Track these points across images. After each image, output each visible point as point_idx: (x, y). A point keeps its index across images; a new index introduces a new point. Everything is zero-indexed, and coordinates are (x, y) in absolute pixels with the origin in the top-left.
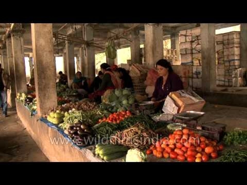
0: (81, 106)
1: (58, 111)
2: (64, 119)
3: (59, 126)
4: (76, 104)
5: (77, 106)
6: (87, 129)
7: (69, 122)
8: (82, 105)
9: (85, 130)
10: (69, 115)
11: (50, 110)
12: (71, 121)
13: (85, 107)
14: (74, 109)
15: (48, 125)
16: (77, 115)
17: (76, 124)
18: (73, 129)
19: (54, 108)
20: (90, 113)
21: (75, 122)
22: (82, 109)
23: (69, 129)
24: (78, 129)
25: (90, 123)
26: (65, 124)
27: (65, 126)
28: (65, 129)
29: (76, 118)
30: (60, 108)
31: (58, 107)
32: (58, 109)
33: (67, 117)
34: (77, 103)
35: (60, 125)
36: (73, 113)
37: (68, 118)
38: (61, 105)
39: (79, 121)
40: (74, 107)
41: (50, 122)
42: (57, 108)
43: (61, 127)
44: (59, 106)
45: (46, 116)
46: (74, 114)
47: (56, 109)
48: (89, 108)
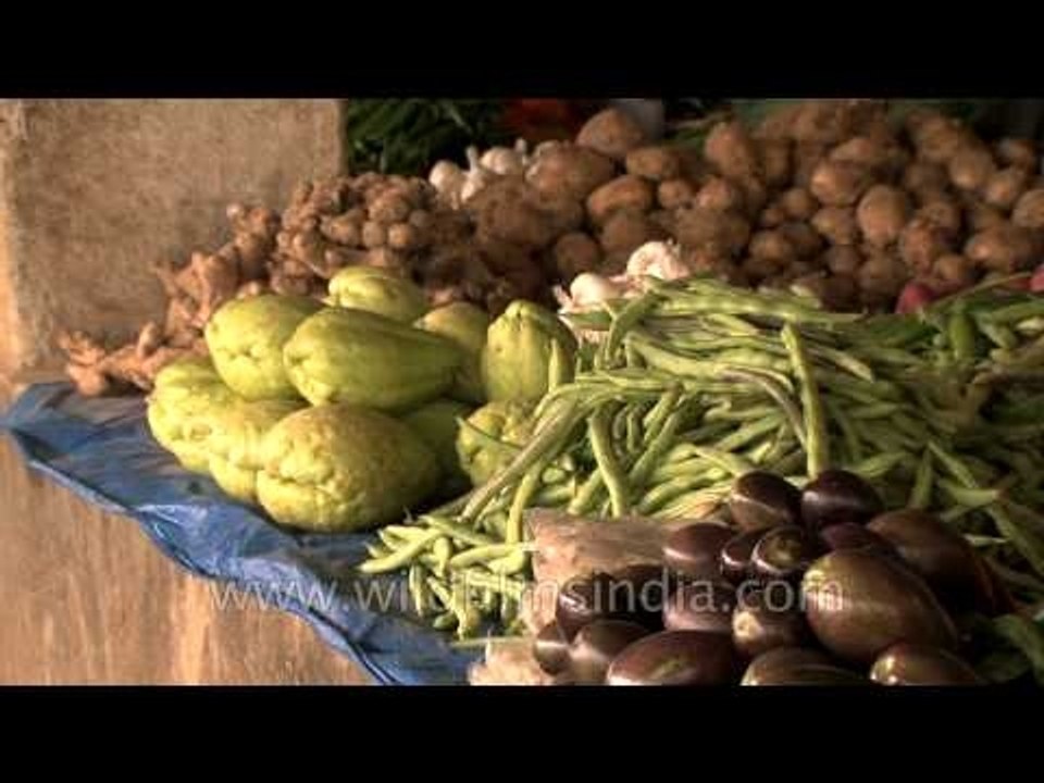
0: (794, 200)
1: (351, 288)
2: (471, 432)
3: (376, 564)
4: (692, 171)
5: (713, 197)
6: (909, 640)
7: (578, 495)
8: (822, 179)
9: (887, 668)
10: (574, 356)
11: (200, 264)
12: (603, 473)
13: (876, 219)
14: (652, 262)
15: (174, 547)
16: (716, 368)
17: (704, 537)
18: (656, 622)
19: (274, 221)
20: (983, 346)
21: (692, 509)
22: (813, 255)
23: (565, 626)
24: (745, 625)
25: (976, 540)
26: (497, 537)
27: (479, 565)
28: (494, 620)
29: (695, 424)
30: (397, 235)
31: (350, 201)
32: (352, 254)
33: (527, 407)
34: (720, 143)
35: (404, 542)
36: (648, 320)
37: (551, 416)
38: (400, 166)
39: (763, 484)
40: (654, 223)
41: (199, 485)
42: (339, 228)
43: (414, 585)
44: (384, 196)
45: (130, 363)
46: (660, 359)
47: (319, 240)
48: (957, 238)
